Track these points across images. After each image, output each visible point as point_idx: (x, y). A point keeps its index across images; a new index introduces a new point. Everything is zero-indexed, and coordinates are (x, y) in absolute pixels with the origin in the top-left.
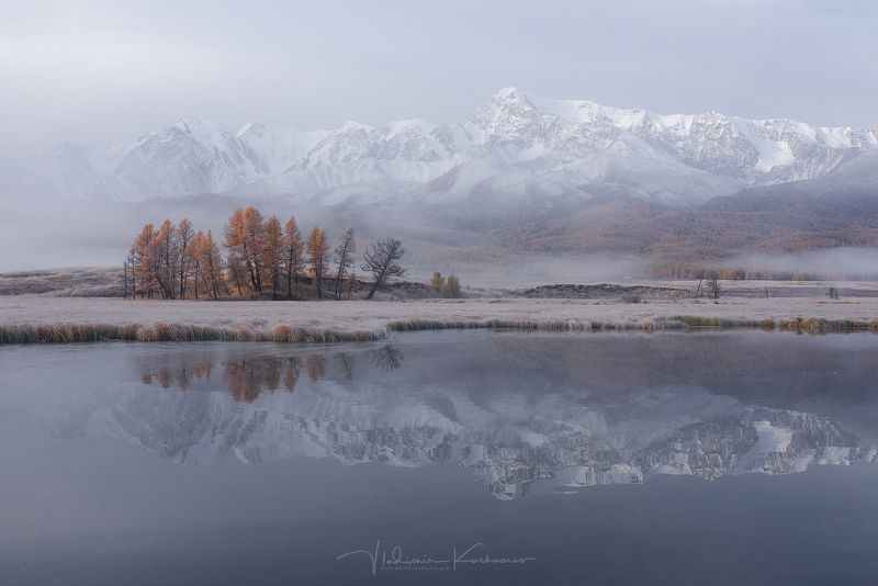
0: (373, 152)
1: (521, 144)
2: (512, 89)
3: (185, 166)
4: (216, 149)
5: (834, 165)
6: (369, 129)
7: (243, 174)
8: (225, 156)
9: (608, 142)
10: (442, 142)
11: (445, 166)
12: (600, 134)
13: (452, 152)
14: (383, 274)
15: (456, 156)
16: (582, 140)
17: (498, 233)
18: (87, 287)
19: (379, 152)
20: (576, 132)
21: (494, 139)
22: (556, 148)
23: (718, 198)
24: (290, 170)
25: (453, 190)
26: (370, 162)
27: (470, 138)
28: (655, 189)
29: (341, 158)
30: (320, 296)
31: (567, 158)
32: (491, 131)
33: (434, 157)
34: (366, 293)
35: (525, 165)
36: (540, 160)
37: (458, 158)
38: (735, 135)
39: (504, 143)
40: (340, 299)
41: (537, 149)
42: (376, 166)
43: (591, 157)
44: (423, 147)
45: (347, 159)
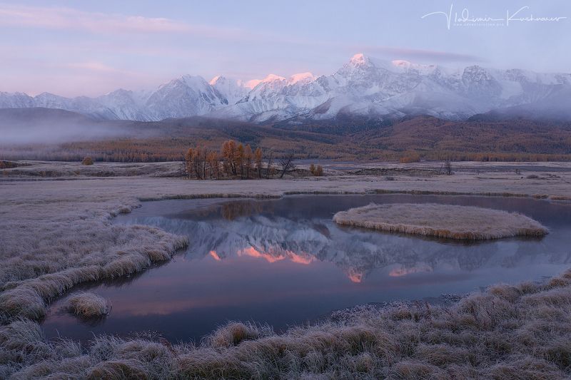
0: (284, 92)
1: (366, 86)
2: (361, 55)
3: (184, 101)
4: (200, 92)
5: (546, 95)
6: (281, 79)
7: (214, 105)
8: (205, 96)
9: (415, 84)
10: (322, 85)
11: (323, 99)
12: (411, 79)
13: (327, 91)
14: (286, 167)
15: (330, 93)
16: (400, 83)
17: (352, 136)
18: (161, 173)
19: (287, 92)
20: (397, 78)
21: (351, 83)
22: (385, 88)
23: (478, 115)
24: (239, 102)
25: (328, 112)
26: (283, 98)
27: (338, 83)
28: (442, 110)
29: (266, 95)
30: (260, 177)
31: (393, 93)
32: (349, 79)
33: (318, 94)
34: (279, 175)
35: (368, 98)
36: (376, 95)
37: (331, 94)
38: (488, 79)
39: (356, 86)
40: (268, 179)
41: (375, 89)
42: (286, 100)
43: (405, 92)
44: (311, 88)
45: (270, 96)
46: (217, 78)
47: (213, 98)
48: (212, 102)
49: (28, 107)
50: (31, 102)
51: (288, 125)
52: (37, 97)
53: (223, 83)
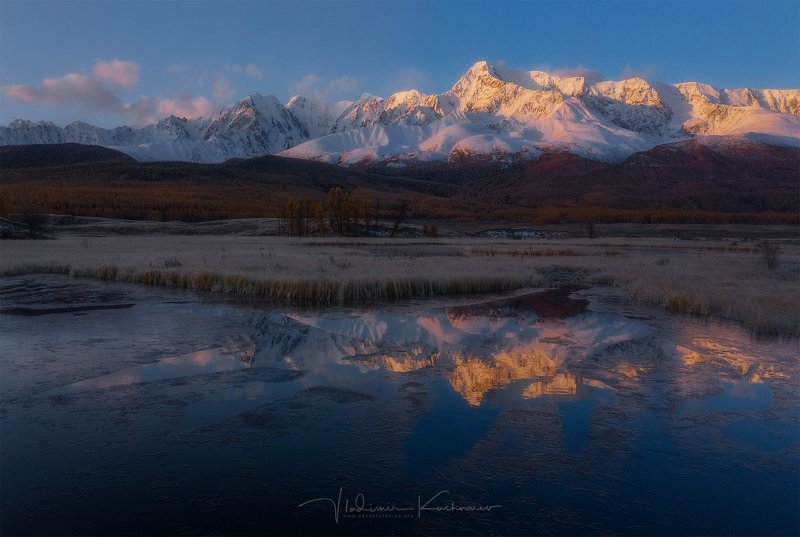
0: (382, 119)
3: (252, 133)
4: (273, 120)
5: (733, 122)
6: (379, 99)
9: (555, 106)
10: (432, 109)
17: (471, 185)
19: (386, 119)
20: (532, 98)
21: (470, 106)
23: (638, 153)
26: (381, 127)
29: (360, 124)
33: (426, 122)
38: (653, 98)
42: (385, 131)
44: (418, 114)
46: (294, 98)
47: (290, 128)
48: (289, 134)
49: (56, 142)
50: (59, 136)
51: (388, 168)
52: (66, 128)
53: (303, 106)
